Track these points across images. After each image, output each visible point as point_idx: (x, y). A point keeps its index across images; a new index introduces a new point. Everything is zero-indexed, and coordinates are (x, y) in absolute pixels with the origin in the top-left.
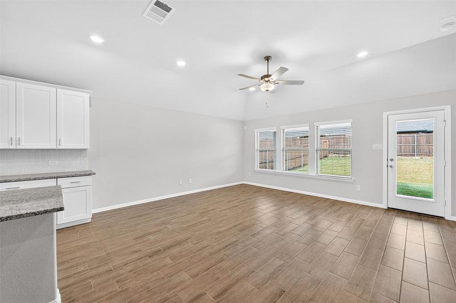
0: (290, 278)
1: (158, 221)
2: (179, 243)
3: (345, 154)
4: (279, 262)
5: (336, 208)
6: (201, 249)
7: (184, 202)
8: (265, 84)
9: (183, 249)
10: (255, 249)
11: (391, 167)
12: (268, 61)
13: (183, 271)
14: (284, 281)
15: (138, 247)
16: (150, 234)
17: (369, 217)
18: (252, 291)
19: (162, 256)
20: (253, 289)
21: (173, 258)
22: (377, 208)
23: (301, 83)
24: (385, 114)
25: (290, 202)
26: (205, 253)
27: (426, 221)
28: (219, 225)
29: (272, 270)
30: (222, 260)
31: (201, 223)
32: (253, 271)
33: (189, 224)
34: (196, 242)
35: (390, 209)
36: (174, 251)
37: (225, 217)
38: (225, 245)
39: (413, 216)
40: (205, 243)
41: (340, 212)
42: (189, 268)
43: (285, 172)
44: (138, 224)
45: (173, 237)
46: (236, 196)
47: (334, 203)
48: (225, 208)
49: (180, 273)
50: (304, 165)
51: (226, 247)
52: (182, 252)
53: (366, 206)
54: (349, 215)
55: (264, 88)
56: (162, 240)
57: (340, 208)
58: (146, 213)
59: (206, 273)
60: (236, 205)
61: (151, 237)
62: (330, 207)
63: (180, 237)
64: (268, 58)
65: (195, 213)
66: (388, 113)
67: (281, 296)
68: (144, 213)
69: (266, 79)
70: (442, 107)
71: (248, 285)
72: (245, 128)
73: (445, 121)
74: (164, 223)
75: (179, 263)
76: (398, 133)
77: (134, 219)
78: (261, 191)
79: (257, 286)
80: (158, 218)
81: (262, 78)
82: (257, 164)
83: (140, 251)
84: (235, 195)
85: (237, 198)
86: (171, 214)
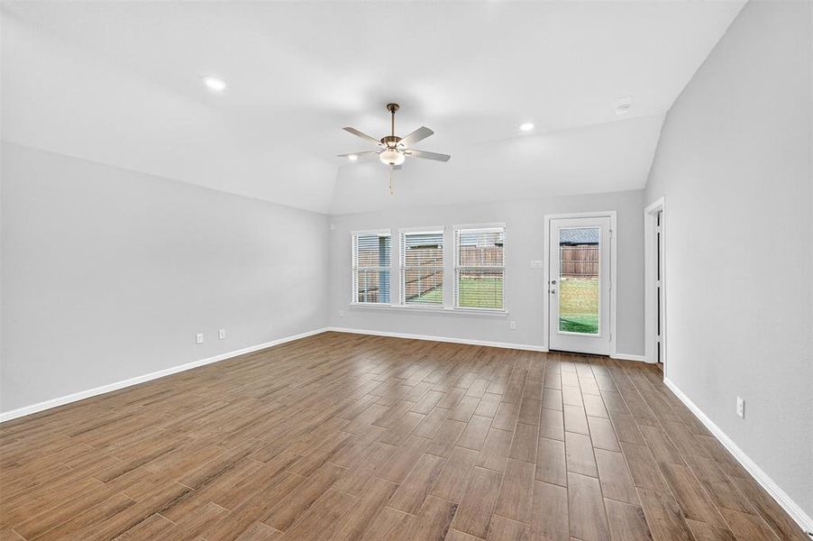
0: (458, 481)
1: (161, 428)
2: (228, 467)
3: (478, 274)
4: (432, 460)
5: (488, 357)
6: (283, 469)
7: (213, 379)
8: (388, 153)
9: (243, 475)
10: (386, 447)
11: (553, 292)
12: (393, 112)
13: (258, 522)
14: (452, 488)
15: (123, 497)
16: (145, 461)
17: (531, 366)
18: (405, 521)
19: (197, 503)
20: (406, 517)
21: (226, 500)
22: (536, 353)
23: (445, 158)
24: (547, 217)
25: (419, 356)
26: (295, 474)
27: (593, 363)
28: (307, 414)
29: (426, 477)
30: (333, 481)
31: (268, 415)
32: (397, 486)
33: (239, 423)
34: (268, 456)
35: (552, 352)
36: (225, 485)
37: (313, 397)
38: (330, 451)
39: (579, 359)
40: (287, 455)
41: (494, 365)
42: (270, 511)
43: (405, 306)
44: (105, 445)
45: (212, 456)
46: (323, 356)
47: (483, 351)
48: (307, 380)
49: (252, 527)
50: (422, 293)
51: (334, 452)
52: (242, 483)
53: (524, 351)
54: (507, 367)
55: (386, 158)
56: (184, 469)
57: (493, 357)
58: (118, 415)
59: (309, 511)
60: (329, 371)
61: (154, 468)
62: (479, 357)
63: (228, 453)
64: (393, 108)
65: (247, 398)
66: (550, 216)
67: (453, 515)
68: (114, 417)
69: (391, 144)
70: (607, 213)
71: (395, 512)
72: (332, 228)
73: (611, 231)
74: (177, 430)
75: (242, 508)
76: (561, 244)
77: (88, 435)
78: (365, 341)
79: (411, 509)
80: (159, 422)
81: (382, 141)
82: (355, 295)
83: (132, 503)
84: (319, 353)
85: (327, 359)
86: (189, 408)
